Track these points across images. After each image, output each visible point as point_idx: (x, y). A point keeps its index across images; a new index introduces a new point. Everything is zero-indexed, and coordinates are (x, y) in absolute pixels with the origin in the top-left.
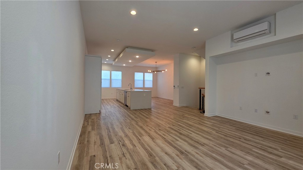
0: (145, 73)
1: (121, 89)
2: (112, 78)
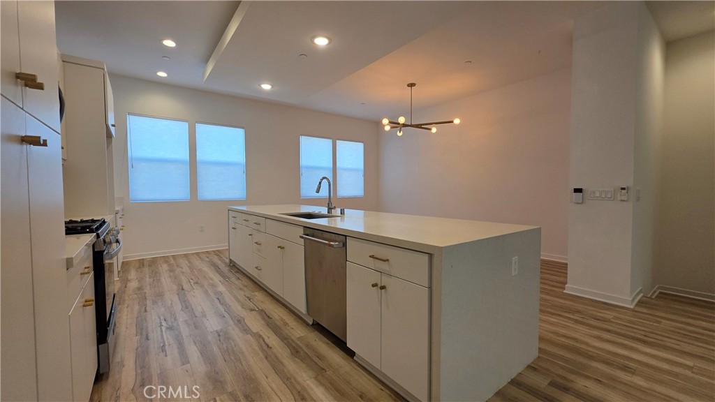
0: (338, 142)
1: (244, 208)
2: (200, 156)
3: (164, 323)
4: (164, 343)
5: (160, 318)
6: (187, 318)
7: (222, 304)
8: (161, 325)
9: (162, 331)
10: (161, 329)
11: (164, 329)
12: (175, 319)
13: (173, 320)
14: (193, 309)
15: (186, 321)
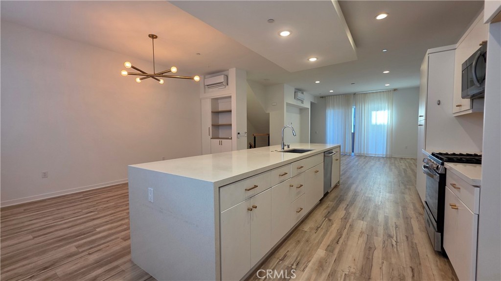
3: (394, 243)
4: (396, 229)
5: (397, 250)
6: (375, 238)
7: (341, 235)
8: (396, 242)
9: (396, 238)
10: (397, 239)
11: (395, 238)
12: (384, 242)
13: (386, 242)
14: (366, 244)
15: (377, 236)
